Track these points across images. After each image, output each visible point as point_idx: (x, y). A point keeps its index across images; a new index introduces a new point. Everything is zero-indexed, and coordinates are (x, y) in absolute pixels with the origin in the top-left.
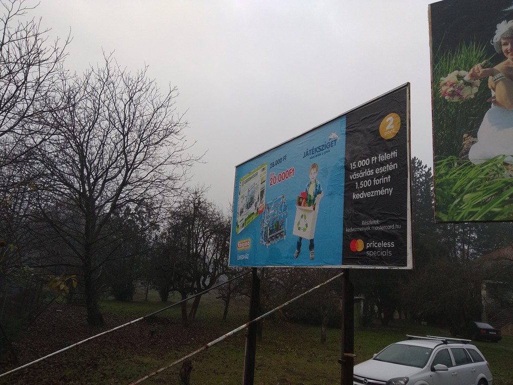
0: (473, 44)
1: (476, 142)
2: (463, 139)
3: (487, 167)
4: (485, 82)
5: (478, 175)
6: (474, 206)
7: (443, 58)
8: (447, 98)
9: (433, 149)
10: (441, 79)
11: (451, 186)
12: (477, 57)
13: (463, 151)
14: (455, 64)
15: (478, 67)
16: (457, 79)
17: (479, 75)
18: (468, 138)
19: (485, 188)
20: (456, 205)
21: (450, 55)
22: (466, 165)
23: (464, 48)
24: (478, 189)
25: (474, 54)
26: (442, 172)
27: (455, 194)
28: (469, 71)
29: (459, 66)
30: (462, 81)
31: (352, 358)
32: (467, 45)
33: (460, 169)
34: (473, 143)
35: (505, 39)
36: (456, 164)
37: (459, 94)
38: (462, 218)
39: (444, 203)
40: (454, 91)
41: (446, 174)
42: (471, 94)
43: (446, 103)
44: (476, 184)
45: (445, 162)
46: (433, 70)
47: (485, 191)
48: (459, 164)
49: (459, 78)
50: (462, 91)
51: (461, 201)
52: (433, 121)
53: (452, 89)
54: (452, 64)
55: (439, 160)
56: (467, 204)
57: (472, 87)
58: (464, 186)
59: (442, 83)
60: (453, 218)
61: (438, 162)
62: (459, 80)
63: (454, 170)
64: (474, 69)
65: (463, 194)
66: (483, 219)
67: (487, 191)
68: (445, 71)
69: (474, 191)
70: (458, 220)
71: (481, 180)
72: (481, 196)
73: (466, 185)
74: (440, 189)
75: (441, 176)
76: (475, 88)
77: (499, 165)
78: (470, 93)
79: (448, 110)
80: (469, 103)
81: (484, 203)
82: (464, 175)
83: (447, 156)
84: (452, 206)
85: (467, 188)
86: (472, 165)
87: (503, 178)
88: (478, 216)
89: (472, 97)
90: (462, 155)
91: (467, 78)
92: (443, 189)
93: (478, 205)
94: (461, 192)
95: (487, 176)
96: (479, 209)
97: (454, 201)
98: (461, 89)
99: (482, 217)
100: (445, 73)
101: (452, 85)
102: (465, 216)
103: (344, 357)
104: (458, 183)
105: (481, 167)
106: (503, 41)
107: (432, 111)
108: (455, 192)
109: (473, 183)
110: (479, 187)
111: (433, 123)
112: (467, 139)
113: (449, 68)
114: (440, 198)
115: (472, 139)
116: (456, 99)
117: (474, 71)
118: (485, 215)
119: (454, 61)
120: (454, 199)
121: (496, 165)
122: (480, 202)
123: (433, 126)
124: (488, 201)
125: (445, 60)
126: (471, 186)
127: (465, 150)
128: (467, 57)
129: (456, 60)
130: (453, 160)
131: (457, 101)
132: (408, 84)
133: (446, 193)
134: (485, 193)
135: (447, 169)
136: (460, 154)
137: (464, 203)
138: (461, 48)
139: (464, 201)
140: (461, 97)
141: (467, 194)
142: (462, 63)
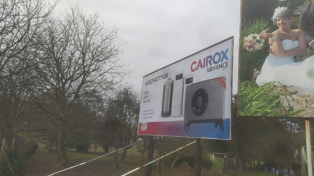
0: (262, 20)
2: (254, 72)
3: (265, 87)
4: (267, 40)
5: (260, 92)
6: (258, 108)
7: (246, 27)
8: (247, 48)
9: (238, 76)
10: (245, 38)
11: (246, 97)
12: (264, 26)
13: (253, 78)
15: (264, 32)
17: (264, 36)
19: (264, 99)
20: (248, 107)
21: (250, 25)
22: (254, 86)
23: (257, 21)
24: (260, 99)
25: (262, 25)
26: (242, 89)
27: (248, 101)
28: (259, 34)
29: (254, 31)
30: (255, 40)
32: (259, 20)
33: (251, 88)
35: (279, 17)
36: (249, 85)
37: (253, 47)
38: (251, 114)
39: (242, 106)
41: (244, 90)
43: (246, 51)
44: (259, 96)
45: (244, 84)
46: (241, 33)
48: (251, 85)
49: (254, 38)
53: (250, 44)
56: (254, 107)
57: (260, 43)
59: (245, 40)
60: (246, 114)
61: (240, 84)
63: (248, 88)
65: (252, 102)
66: (262, 115)
67: (264, 100)
69: (258, 100)
70: (248, 115)
71: (262, 94)
72: (261, 103)
73: (254, 97)
74: (241, 98)
75: (241, 91)
76: (262, 44)
77: (272, 87)
78: (259, 46)
79: (247, 56)
80: (258, 52)
81: (263, 107)
82: (254, 91)
83: (245, 81)
84: (246, 108)
85: (254, 99)
86: (258, 86)
87: (273, 94)
88: (260, 114)
89: (260, 48)
93: (260, 108)
94: (251, 100)
95: (265, 92)
96: (259, 110)
98: (255, 44)
100: (247, 35)
101: (250, 42)
102: (253, 113)
104: (250, 95)
105: (262, 87)
106: (278, 18)
107: (239, 56)
108: (248, 100)
111: (239, 62)
112: (256, 72)
113: (249, 32)
114: (240, 103)
115: (258, 72)
116: (251, 50)
117: (261, 34)
118: (263, 113)
119: (252, 29)
120: (247, 104)
121: (270, 86)
122: (260, 106)
124: (265, 106)
125: (247, 27)
126: (257, 97)
128: (259, 26)
130: (248, 83)
133: (243, 100)
135: (244, 88)
136: (252, 80)
137: (252, 107)
138: (256, 22)
139: (252, 105)
140: (254, 49)
141: (254, 101)
142: (256, 30)
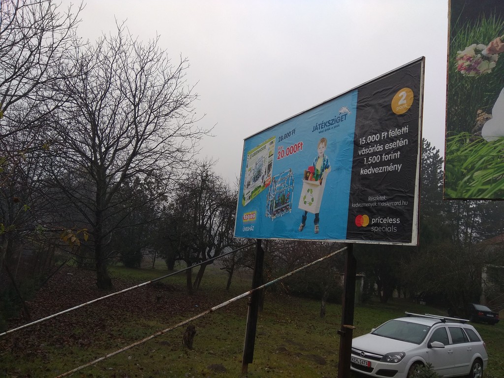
0: (493, 17)
1: (490, 118)
2: (476, 115)
3: (500, 144)
4: (502, 56)
5: (490, 152)
6: (484, 184)
7: (461, 32)
8: (462, 72)
9: (446, 124)
10: (458, 52)
11: (462, 163)
12: (497, 30)
13: (476, 128)
14: (474, 37)
15: (497, 41)
16: (474, 53)
17: (498, 49)
18: (483, 114)
19: (497, 166)
20: (465, 182)
21: (468, 28)
22: (478, 142)
23: (484, 20)
24: (490, 167)
25: (494, 27)
26: (454, 148)
27: (465, 171)
28: (487, 45)
29: (478, 39)
30: (479, 55)
31: (351, 330)
32: (487, 18)
33: (472, 146)
34: (487, 119)
36: (468, 141)
37: (475, 69)
38: (471, 195)
39: (454, 180)
40: (470, 66)
41: (458, 150)
42: (488, 69)
43: (462, 77)
44: (488, 161)
45: (457, 138)
46: (450, 43)
47: (495, 169)
48: (471, 140)
49: (477, 51)
50: (479, 66)
51: (471, 178)
52: (447, 95)
53: (468, 63)
54: (471, 37)
55: (451, 136)
56: (478, 181)
57: (489, 61)
58: (475, 163)
59: (459, 56)
60: (462, 194)
61: (450, 138)
62: (476, 54)
63: (466, 146)
64: (493, 43)
65: (474, 171)
66: (493, 197)
67: (499, 169)
68: (463, 44)
69: (486, 168)
70: (466, 197)
71: (493, 158)
72: (491, 173)
73: (477, 162)
74: (451, 166)
75: (452, 152)
76: (492, 63)
79: (463, 85)
80: (486, 78)
81: (495, 181)
82: (476, 151)
83: (460, 133)
84: (461, 183)
85: (477, 166)
86: (485, 142)
88: (488, 194)
89: (490, 71)
90: (475, 131)
91: (485, 52)
92: (454, 166)
93: (488, 182)
94: (472, 169)
95: (499, 154)
96: (488, 187)
97: (464, 178)
98: (478, 64)
99: (492, 195)
100: (462, 47)
101: (468, 59)
102: (474, 194)
103: (343, 328)
104: (470, 160)
105: (494, 144)
107: (447, 85)
108: (465, 169)
109: (484, 161)
110: (490, 164)
111: (447, 97)
112: (481, 114)
113: (467, 41)
114: (449, 174)
115: (486, 116)
116: (472, 74)
117: (492, 45)
118: (495, 193)
119: (472, 34)
120: (464, 175)
122: (490, 180)
123: (447, 101)
124: (499, 179)
125: (463, 32)
126: (483, 163)
127: (478, 126)
128: (486, 29)
129: (475, 33)
130: (465, 136)
131: (473, 76)
132: (423, 58)
133: (456, 169)
134: (497, 170)
135: (458, 145)
136: (473, 130)
137: (474, 180)
138: (480, 21)
139: (473, 178)
140: (477, 72)
141: (477, 171)
142: (480, 36)
